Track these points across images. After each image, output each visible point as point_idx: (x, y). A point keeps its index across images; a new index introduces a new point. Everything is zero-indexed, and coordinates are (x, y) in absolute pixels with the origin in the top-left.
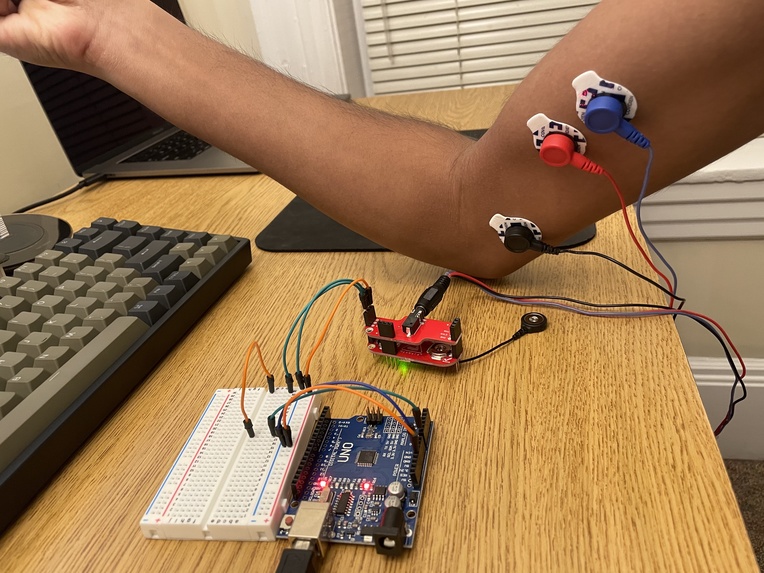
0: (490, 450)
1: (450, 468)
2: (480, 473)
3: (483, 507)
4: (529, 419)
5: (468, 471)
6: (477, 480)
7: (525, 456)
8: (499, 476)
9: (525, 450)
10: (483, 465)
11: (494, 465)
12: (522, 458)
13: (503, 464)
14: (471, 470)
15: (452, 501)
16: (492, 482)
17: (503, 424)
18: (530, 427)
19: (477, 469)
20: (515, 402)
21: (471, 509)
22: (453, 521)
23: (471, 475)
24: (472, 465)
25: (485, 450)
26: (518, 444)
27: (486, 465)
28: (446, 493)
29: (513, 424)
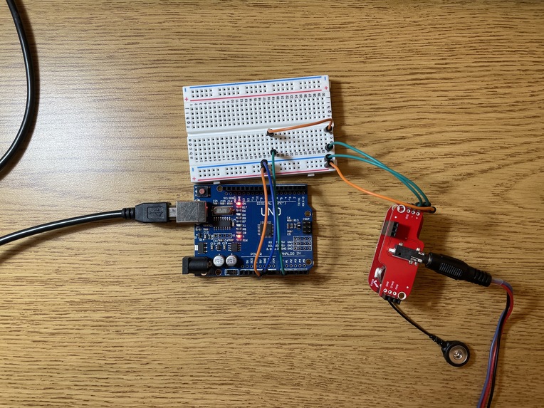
0: (288, 318)
1: (268, 291)
2: (265, 313)
3: (236, 316)
4: (323, 347)
5: (266, 304)
6: (259, 311)
7: (285, 344)
8: (263, 326)
9: (290, 344)
10: (273, 314)
11: (273, 322)
12: (282, 342)
13: (275, 328)
14: (267, 306)
15: (239, 295)
16: (259, 321)
17: (316, 327)
18: (315, 347)
19: (269, 310)
20: (343, 336)
21: (233, 309)
22: (223, 298)
23: (263, 306)
24: (272, 307)
25: (288, 315)
26: (296, 339)
27: (274, 316)
28: (245, 290)
29: (317, 335)
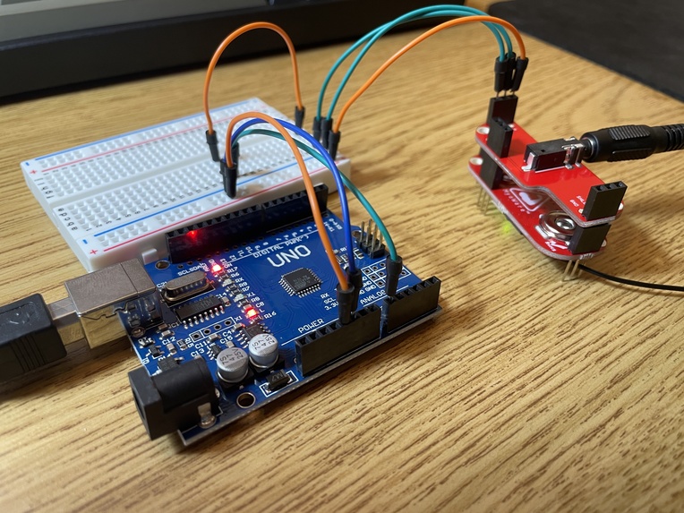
0: (483, 417)
1: (392, 388)
2: (425, 436)
3: (363, 490)
4: (610, 428)
5: (411, 415)
6: (407, 441)
7: (533, 479)
8: (448, 469)
9: (543, 470)
10: (444, 429)
11: (461, 445)
12: (521, 477)
13: (477, 457)
14: (417, 419)
15: (335, 435)
16: (427, 467)
17: (553, 398)
18: (595, 441)
19: (428, 425)
20: (614, 382)
21: (343, 475)
22: (297, 467)
23: (408, 425)
24: (428, 414)
25: (476, 410)
26: (543, 449)
27: (450, 432)
28: (340, 417)
29: (571, 412)
